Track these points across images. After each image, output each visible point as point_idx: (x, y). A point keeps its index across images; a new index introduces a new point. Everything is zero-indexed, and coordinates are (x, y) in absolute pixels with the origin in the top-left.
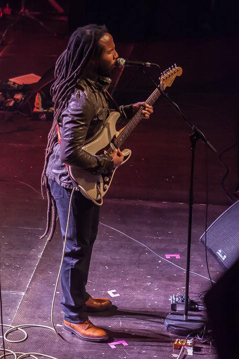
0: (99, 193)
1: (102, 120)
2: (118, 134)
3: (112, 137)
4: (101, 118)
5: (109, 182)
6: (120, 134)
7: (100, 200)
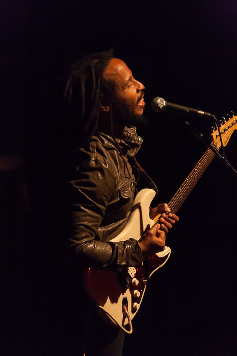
0: (125, 316)
1: (128, 200)
2: (152, 222)
3: (144, 229)
4: (126, 196)
5: (140, 298)
6: (156, 224)
7: (128, 325)
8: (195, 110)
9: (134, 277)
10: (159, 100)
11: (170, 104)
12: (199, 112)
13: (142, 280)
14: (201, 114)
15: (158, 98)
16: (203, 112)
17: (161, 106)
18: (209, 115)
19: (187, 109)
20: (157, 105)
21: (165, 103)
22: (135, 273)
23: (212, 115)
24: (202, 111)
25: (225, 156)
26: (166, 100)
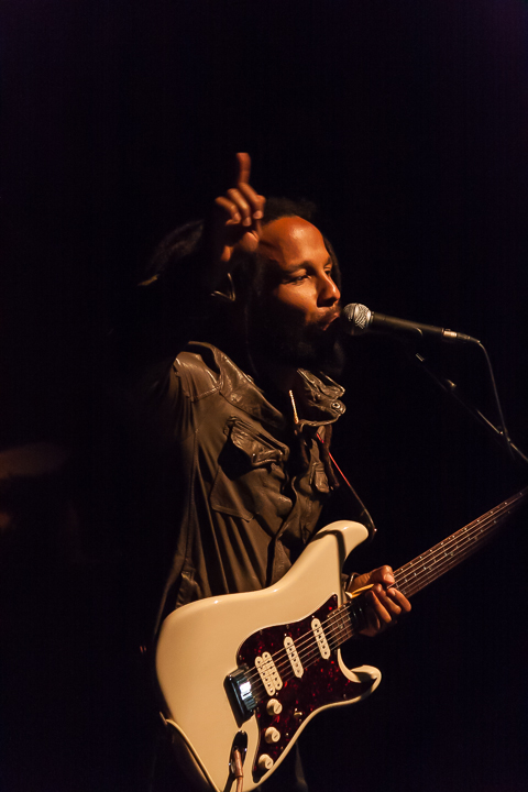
0: (235, 775)
5: (279, 749)
8: (436, 330)
9: (274, 697)
10: (357, 310)
11: (381, 318)
12: (446, 333)
13: (294, 712)
14: (449, 338)
15: (353, 304)
16: (453, 334)
17: (361, 322)
18: (466, 341)
19: (418, 328)
20: (353, 319)
21: (369, 315)
22: (279, 688)
23: (473, 339)
24: (452, 330)
25: (506, 431)
26: (371, 310)
